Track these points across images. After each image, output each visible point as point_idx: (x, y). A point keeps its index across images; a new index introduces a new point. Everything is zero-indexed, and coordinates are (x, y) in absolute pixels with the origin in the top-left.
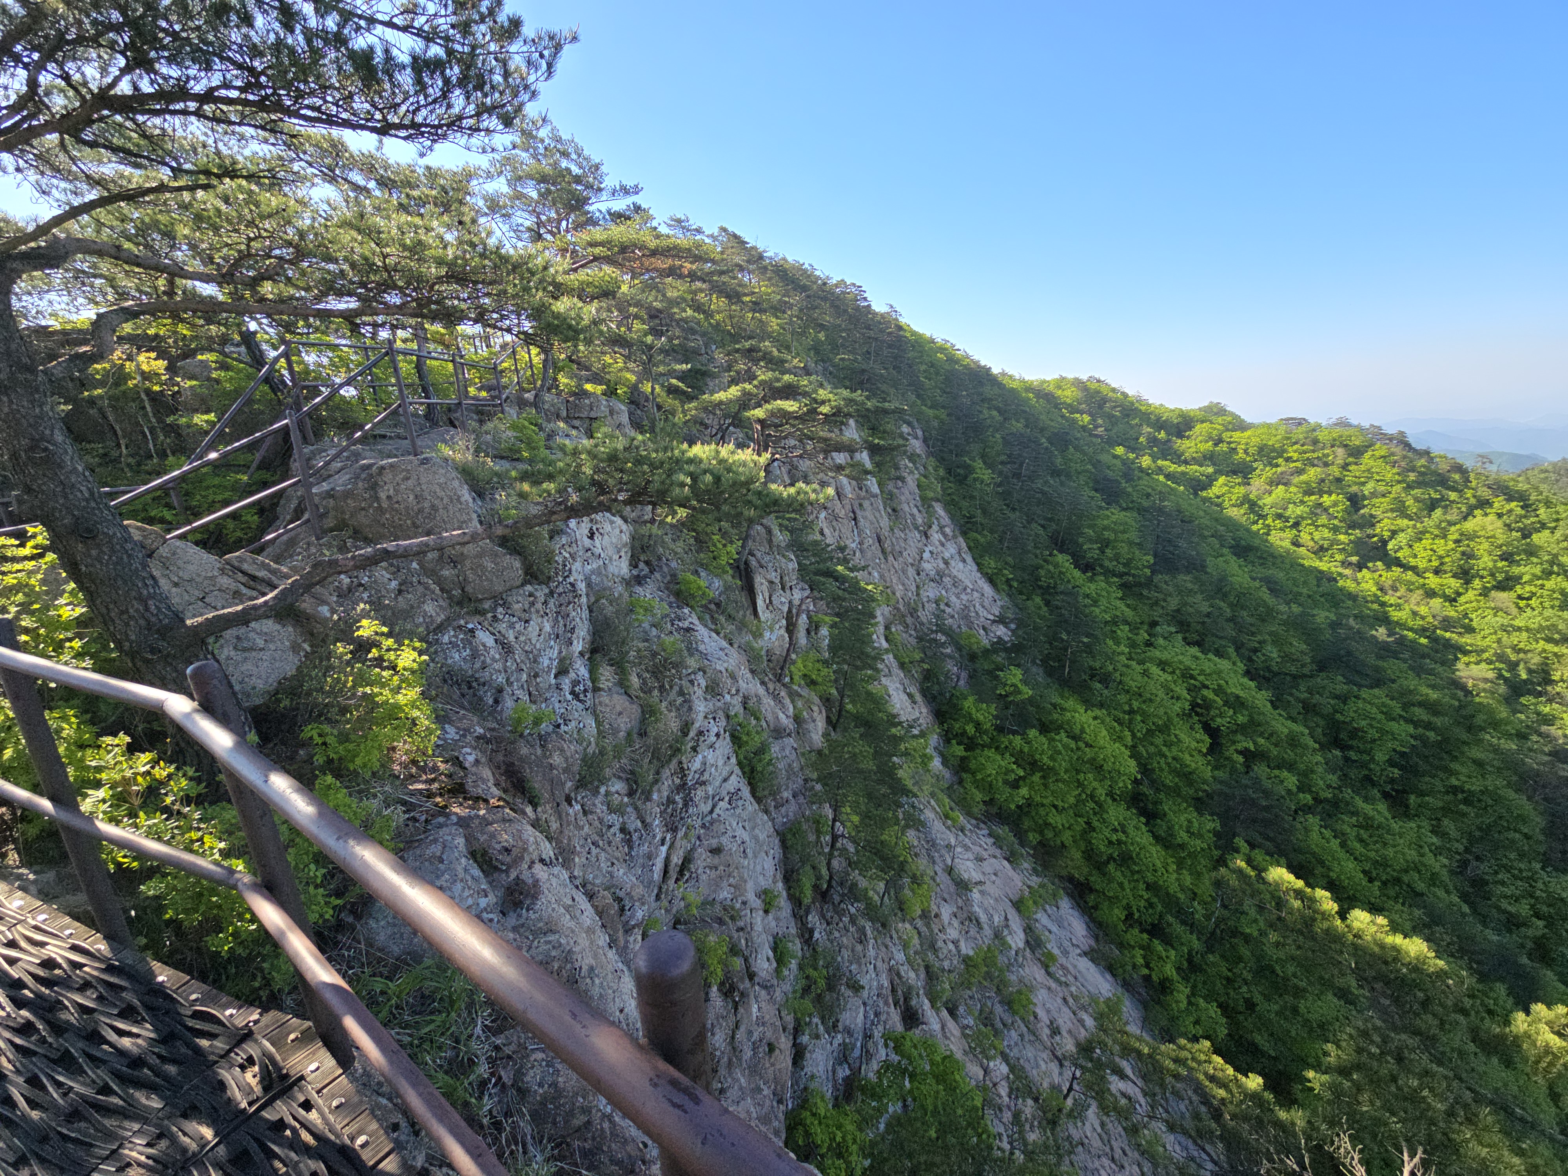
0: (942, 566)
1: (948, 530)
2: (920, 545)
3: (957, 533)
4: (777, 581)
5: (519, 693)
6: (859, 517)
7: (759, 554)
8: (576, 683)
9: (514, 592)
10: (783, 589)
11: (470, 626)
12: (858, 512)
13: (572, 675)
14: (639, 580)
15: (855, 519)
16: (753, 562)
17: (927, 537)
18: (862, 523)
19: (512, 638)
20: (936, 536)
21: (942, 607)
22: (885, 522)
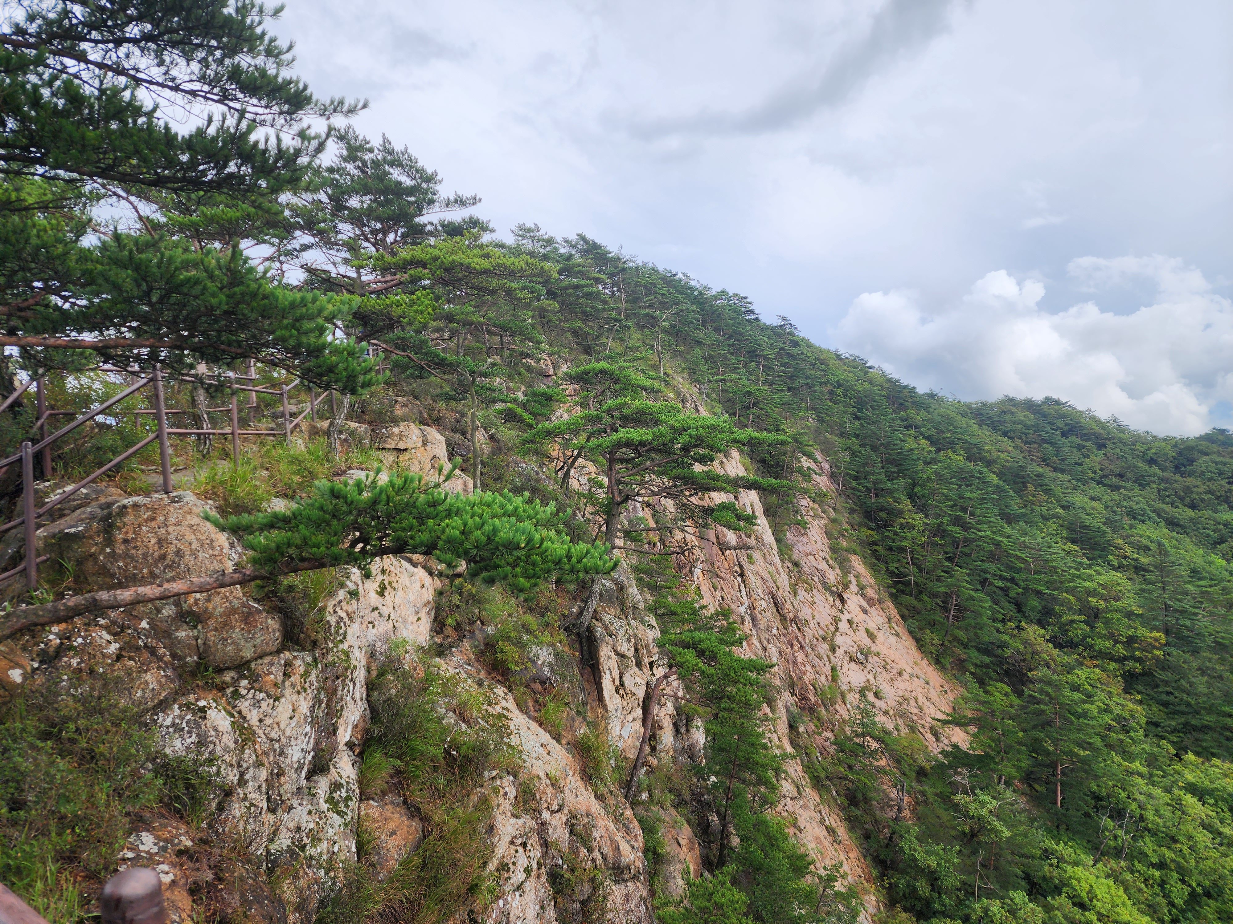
0: (867, 641)
1: (870, 592)
2: (834, 612)
3: (884, 595)
4: (630, 654)
5: (254, 796)
6: (748, 573)
7: (607, 618)
8: (336, 786)
9: (267, 660)
10: (639, 665)
11: (202, 703)
12: (746, 565)
13: (333, 774)
14: (441, 651)
15: (742, 575)
16: (599, 630)
17: (843, 601)
18: (753, 580)
19: (254, 721)
20: (854, 601)
21: (871, 697)
22: (784, 580)
